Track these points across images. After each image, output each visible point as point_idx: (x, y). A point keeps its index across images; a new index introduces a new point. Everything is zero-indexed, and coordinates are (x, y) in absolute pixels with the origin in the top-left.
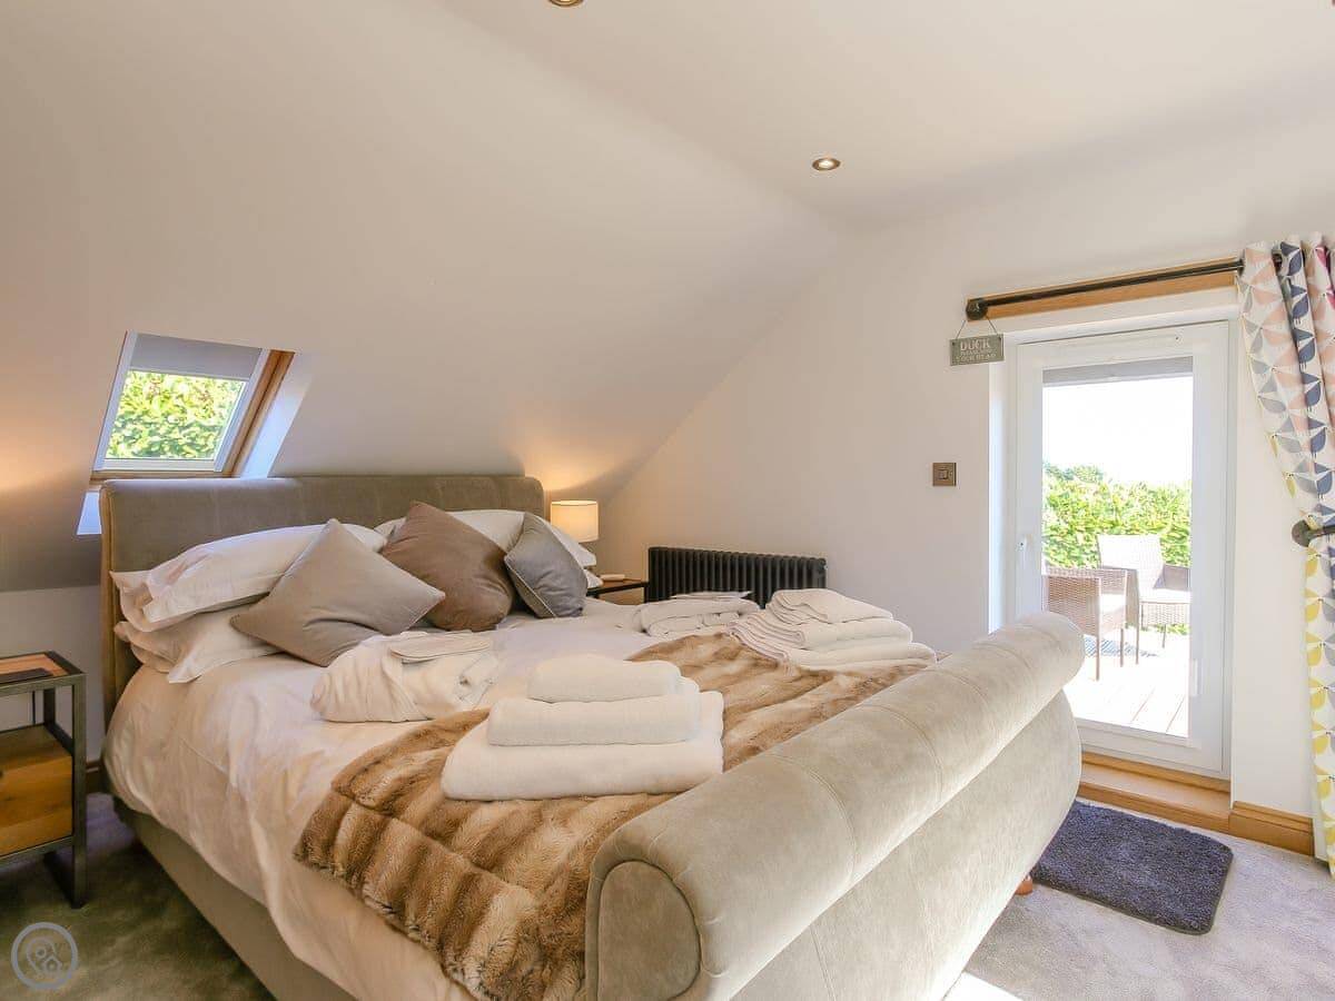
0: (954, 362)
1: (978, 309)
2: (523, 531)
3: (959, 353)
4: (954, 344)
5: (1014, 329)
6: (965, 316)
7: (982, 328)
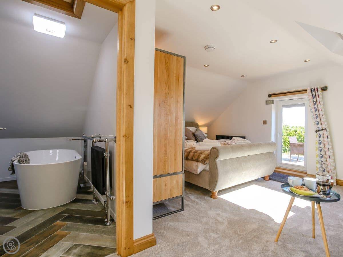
0: (266, 104)
1: (270, 96)
2: (196, 130)
3: (267, 103)
4: (266, 101)
5: (275, 99)
6: (268, 97)
7: (270, 99)
